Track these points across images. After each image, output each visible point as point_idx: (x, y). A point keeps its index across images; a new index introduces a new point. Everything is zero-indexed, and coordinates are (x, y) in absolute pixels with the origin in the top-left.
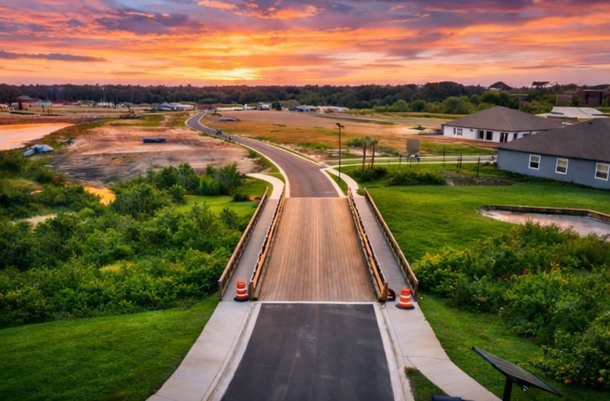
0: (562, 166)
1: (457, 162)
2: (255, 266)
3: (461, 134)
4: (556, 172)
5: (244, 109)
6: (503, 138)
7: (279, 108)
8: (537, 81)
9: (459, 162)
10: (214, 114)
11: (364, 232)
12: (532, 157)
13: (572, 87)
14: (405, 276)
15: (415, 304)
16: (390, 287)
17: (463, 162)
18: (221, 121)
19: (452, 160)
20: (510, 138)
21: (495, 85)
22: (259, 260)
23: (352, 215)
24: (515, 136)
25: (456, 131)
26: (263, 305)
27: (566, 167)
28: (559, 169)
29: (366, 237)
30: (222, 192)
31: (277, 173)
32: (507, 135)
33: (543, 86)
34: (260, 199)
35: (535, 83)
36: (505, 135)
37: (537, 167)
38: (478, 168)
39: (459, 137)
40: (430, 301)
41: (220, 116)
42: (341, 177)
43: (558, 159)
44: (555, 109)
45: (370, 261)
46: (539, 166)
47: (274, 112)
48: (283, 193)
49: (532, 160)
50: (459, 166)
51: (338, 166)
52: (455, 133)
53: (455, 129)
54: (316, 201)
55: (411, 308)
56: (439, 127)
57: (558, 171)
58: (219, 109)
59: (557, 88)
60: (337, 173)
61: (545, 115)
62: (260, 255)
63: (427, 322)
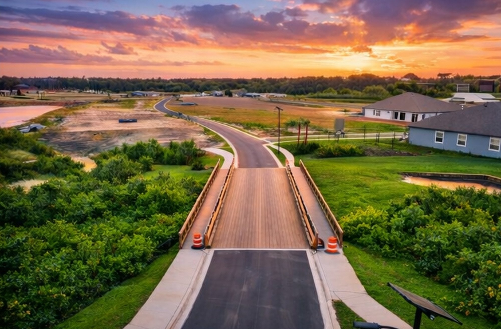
0: (461, 140)
1: (375, 138)
2: (209, 222)
3: (379, 115)
4: (457, 145)
5: (202, 96)
6: (414, 118)
7: (230, 95)
8: (441, 73)
9: (378, 138)
10: (178, 100)
11: (299, 194)
12: (437, 133)
13: (470, 77)
14: (333, 228)
15: (341, 251)
16: (319, 237)
17: (380, 138)
18: (182, 105)
19: (371, 136)
20: (420, 118)
21: (406, 77)
22: (213, 216)
23: (289, 181)
24: (423, 116)
25: (376, 112)
26: (216, 252)
27: (466, 141)
28: (460, 143)
29: (301, 197)
30: (182, 162)
31: (228, 147)
32: (417, 115)
33: (446, 77)
34: (213, 168)
35: (440, 75)
36: (415, 116)
37: (441, 141)
38: (393, 142)
39: (378, 117)
40: (351, 248)
41: (182, 101)
42: (280, 150)
43: (459, 135)
44: (457, 95)
45: (303, 217)
46: (443, 141)
47: (227, 98)
48: (233, 163)
49: (437, 135)
50: (378, 141)
51: (278, 142)
52: (374, 114)
53: (374, 111)
54: (259, 170)
55: (336, 253)
56: (361, 111)
57: (458, 144)
58: (181, 96)
59: (458, 78)
60: (276, 148)
61: (447, 100)
62: (213, 213)
63: (349, 265)
